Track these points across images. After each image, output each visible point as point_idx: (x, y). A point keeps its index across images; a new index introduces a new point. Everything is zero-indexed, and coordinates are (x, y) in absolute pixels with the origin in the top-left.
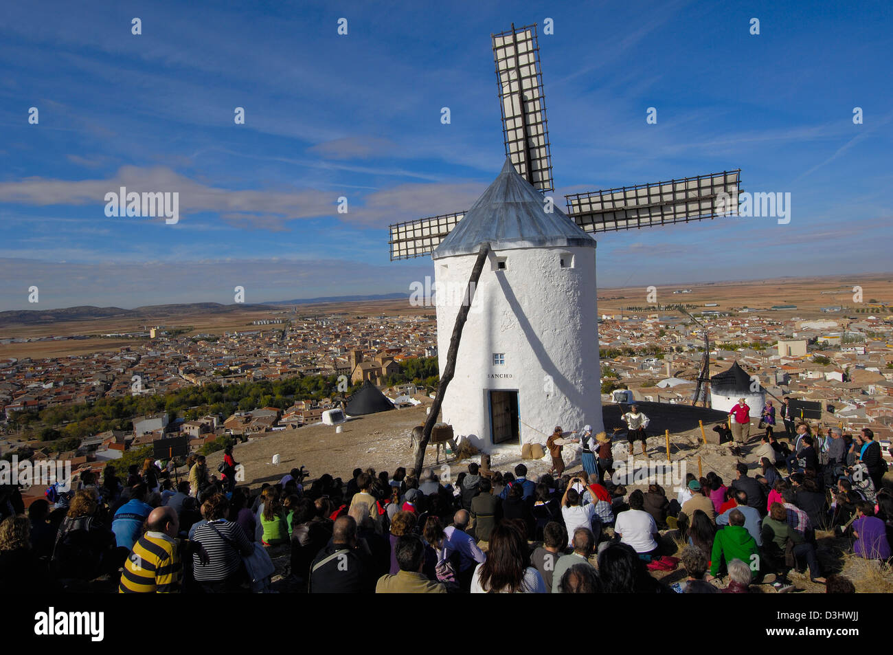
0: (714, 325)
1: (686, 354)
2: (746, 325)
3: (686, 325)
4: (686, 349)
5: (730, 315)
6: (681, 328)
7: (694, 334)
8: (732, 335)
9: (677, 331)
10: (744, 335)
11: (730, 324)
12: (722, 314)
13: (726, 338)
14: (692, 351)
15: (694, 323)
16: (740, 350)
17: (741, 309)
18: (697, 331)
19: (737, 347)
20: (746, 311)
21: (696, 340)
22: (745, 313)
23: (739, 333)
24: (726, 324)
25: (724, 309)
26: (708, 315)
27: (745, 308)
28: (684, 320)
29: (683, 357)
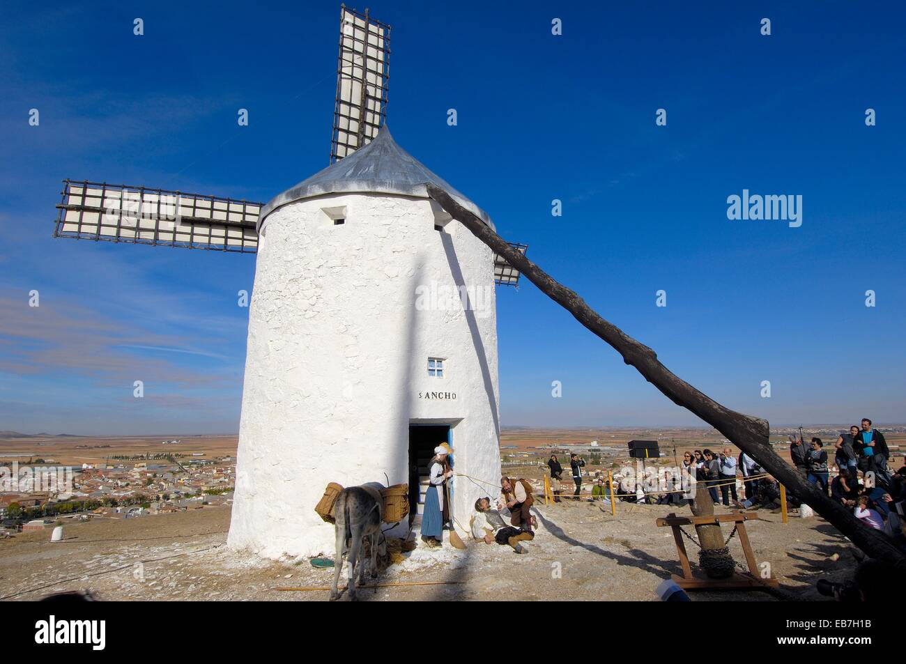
0: (201, 472)
1: (173, 501)
2: (229, 471)
3: (174, 473)
4: (173, 496)
5: (215, 463)
6: (169, 476)
7: (181, 481)
8: (216, 481)
9: (165, 480)
10: (227, 480)
11: (215, 471)
12: (208, 462)
13: (211, 484)
14: (178, 498)
15: (182, 471)
16: (224, 494)
17: (224, 458)
18: (184, 479)
19: (220, 491)
20: (228, 459)
21: (183, 487)
22: (228, 462)
23: (222, 479)
24: (211, 472)
25: (210, 458)
26: (195, 463)
27: (228, 456)
28: (172, 469)
29: (170, 504)
